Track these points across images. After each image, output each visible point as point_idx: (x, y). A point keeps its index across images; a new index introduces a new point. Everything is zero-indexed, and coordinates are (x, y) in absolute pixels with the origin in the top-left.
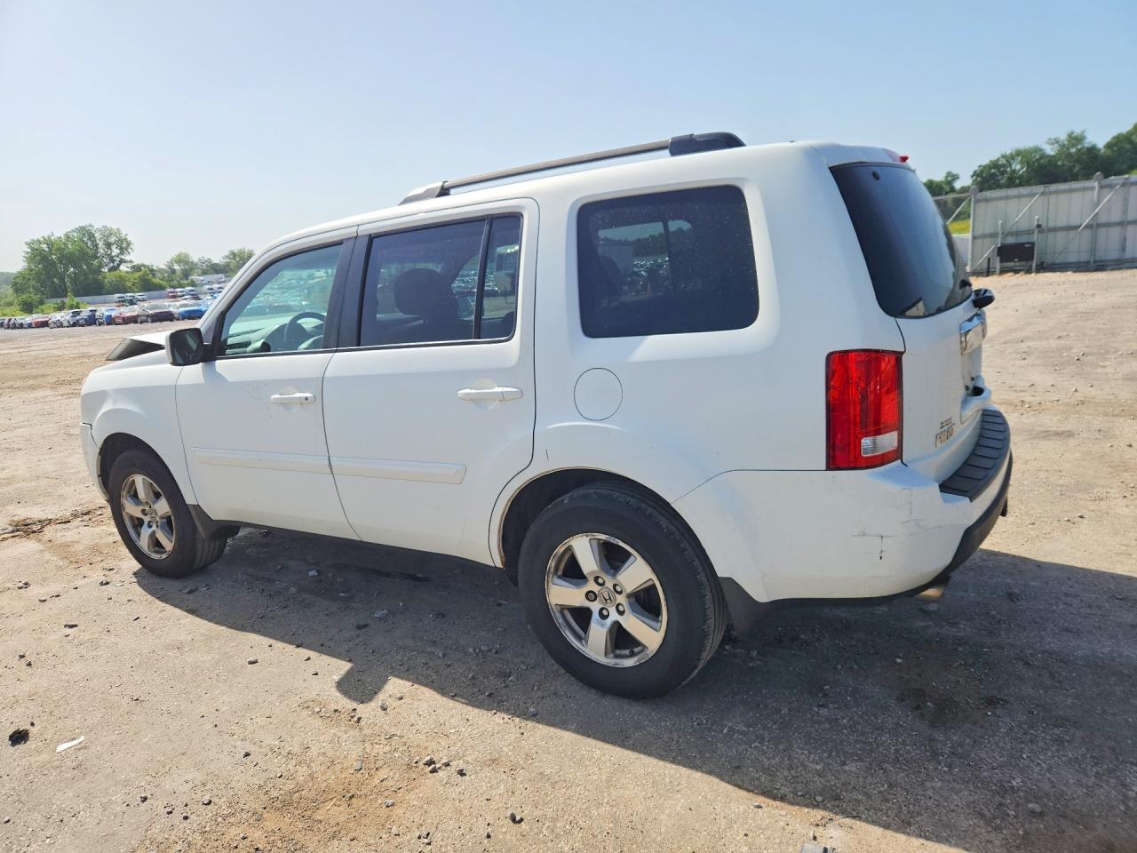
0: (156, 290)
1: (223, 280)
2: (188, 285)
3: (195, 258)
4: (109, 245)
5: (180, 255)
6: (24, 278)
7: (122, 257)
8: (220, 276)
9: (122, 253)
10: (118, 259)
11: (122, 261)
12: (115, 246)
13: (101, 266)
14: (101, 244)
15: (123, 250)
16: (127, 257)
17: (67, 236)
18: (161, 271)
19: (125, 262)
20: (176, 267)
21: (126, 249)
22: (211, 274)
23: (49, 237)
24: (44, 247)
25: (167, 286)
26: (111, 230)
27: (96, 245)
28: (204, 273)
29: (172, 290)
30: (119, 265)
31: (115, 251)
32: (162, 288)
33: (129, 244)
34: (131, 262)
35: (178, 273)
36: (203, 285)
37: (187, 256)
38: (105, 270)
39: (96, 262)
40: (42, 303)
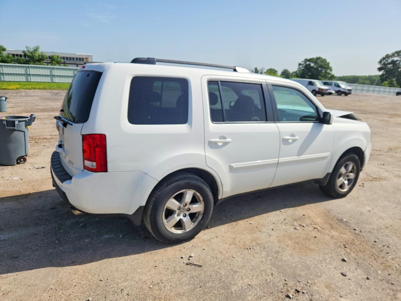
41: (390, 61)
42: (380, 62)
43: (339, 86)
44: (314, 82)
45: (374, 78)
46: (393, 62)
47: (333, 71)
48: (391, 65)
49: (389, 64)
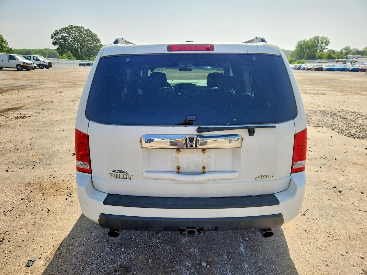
0: (332, 59)
1: (360, 57)
2: (345, 58)
3: (352, 48)
4: (322, 43)
5: (347, 47)
6: (293, 53)
7: (325, 47)
8: (359, 55)
9: (326, 46)
10: (323, 48)
11: (325, 48)
12: (324, 43)
13: (317, 50)
14: (320, 42)
15: (326, 44)
16: (326, 47)
17: (310, 40)
18: (338, 52)
19: (326, 49)
20: (344, 51)
21: (327, 44)
22: (356, 54)
23: (305, 40)
24: (302, 43)
25: (336, 58)
26: (325, 38)
27: (318, 43)
28: (354, 54)
29: (337, 59)
30: (323, 50)
31: (324, 45)
32: (334, 58)
33: (329, 43)
34: (328, 49)
35: (344, 53)
36: (350, 58)
37: (349, 47)
38: (319, 51)
39: (316, 48)
40: (295, 61)
41: (60, 36)
42: (52, 37)
43: (39, 60)
44: (14, 56)
45: (44, 51)
46: (63, 38)
47: (8, 44)
48: (62, 41)
49: (60, 39)
